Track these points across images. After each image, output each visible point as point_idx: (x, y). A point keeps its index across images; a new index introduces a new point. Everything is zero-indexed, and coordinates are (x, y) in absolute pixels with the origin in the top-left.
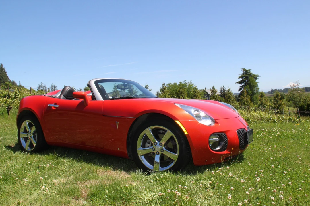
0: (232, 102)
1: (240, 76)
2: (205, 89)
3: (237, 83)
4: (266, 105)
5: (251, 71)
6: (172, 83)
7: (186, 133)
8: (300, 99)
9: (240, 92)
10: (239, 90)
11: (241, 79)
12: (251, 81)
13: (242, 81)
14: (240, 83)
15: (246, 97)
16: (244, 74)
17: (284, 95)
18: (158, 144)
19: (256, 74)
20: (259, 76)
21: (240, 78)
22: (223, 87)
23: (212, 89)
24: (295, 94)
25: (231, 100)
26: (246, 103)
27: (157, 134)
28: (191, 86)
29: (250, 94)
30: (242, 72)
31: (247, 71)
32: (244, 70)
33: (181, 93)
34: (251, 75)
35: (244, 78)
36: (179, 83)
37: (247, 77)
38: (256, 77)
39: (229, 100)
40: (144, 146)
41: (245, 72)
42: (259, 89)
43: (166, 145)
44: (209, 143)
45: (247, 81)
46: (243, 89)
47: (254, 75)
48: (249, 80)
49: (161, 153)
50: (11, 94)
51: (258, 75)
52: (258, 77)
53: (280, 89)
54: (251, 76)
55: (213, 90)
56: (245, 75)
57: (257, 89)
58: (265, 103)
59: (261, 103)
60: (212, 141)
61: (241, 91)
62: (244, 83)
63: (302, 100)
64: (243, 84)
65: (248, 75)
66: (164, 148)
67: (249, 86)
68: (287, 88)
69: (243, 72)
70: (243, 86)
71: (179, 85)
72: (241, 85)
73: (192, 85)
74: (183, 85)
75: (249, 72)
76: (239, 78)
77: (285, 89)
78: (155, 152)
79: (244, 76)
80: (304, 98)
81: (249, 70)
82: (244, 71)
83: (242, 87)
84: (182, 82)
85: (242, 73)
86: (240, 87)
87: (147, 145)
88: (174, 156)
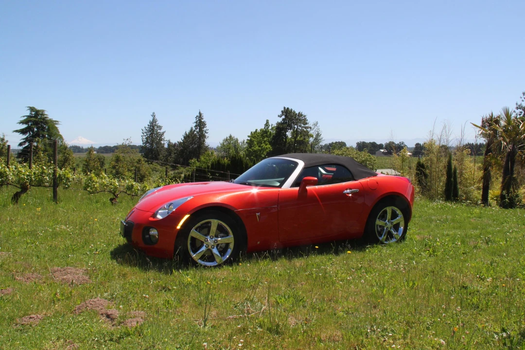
1: (23, 119)
3: (17, 131)
5: (46, 113)
9: (21, 148)
10: (20, 144)
11: (24, 126)
12: (52, 131)
13: (26, 128)
14: (23, 132)
16: (32, 117)
19: (54, 120)
20: (60, 123)
21: (22, 122)
30: (28, 113)
31: (37, 111)
32: (32, 109)
35: (31, 124)
37: (36, 123)
41: (33, 113)
45: (36, 130)
46: (28, 143)
47: (51, 121)
48: (49, 130)
51: (57, 121)
52: (56, 124)
56: (33, 119)
61: (24, 146)
64: (28, 134)
69: (31, 114)
70: (27, 137)
72: (25, 137)
75: (42, 114)
76: (20, 123)
79: (31, 121)
81: (43, 111)
82: (31, 111)
83: (27, 140)
85: (28, 115)
86: (23, 139)
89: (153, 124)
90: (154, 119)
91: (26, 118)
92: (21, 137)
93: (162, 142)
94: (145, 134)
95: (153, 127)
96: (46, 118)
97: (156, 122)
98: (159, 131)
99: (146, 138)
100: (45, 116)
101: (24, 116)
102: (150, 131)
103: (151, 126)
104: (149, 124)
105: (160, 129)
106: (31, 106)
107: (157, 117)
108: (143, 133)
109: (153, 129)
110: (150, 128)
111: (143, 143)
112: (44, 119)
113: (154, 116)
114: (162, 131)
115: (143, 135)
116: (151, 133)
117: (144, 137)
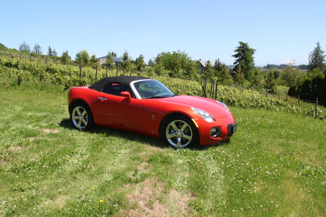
0: (226, 78)
1: (236, 49)
2: (199, 60)
3: (233, 56)
4: (260, 84)
5: (248, 45)
6: (166, 52)
7: (197, 127)
8: (294, 78)
9: (235, 65)
10: (235, 63)
11: (237, 53)
12: (247, 55)
14: (236, 56)
15: (240, 74)
16: (241, 47)
17: (279, 73)
18: (179, 131)
19: (253, 49)
20: (256, 50)
21: (236, 51)
22: (218, 59)
23: (207, 63)
24: (289, 73)
25: (225, 75)
26: (239, 80)
27: (178, 125)
28: (184, 56)
29: (245, 69)
31: (244, 44)
32: (241, 43)
33: (176, 65)
34: (247, 49)
35: (241, 52)
36: (173, 53)
37: (243, 51)
38: (252, 51)
39: (223, 75)
40: (170, 133)
41: (241, 45)
42: (254, 64)
43: (184, 132)
44: (210, 132)
45: (243, 55)
46: (238, 63)
47: (251, 49)
48: (246, 55)
49: (181, 136)
50: (13, 63)
51: (255, 50)
52: (255, 51)
53: (276, 65)
54: (248, 51)
55: (208, 65)
56: (241, 49)
57: (252, 64)
58: (259, 81)
59: (254, 81)
60: (212, 131)
62: (240, 56)
63: (295, 79)
64: (238, 58)
65: (244, 48)
66: (183, 133)
67: (245, 60)
68: (284, 64)
70: (238, 59)
71: (173, 55)
73: (186, 55)
74: (177, 54)
75: (246, 46)
76: (235, 51)
77: (282, 65)
78: (178, 136)
79: (240, 50)
80: (298, 78)
81: (246, 44)
82: (241, 44)
83: (238, 61)
84: (176, 52)
85: (239, 46)
86: (236, 60)
87: (172, 131)
88: (190, 138)
89: (317, 50)
90: (318, 46)
91: (238, 48)
92: (235, 59)
93: (323, 62)
94: (311, 57)
95: (318, 52)
96: (248, 48)
97: (319, 48)
98: (321, 55)
99: (312, 59)
100: (248, 47)
101: (237, 47)
102: (315, 55)
103: (315, 51)
104: (314, 50)
105: (323, 53)
106: (240, 41)
107: (320, 45)
108: (310, 56)
109: (317, 53)
110: (315, 53)
111: (309, 63)
112: (247, 48)
113: (318, 44)
114: (323, 55)
115: (309, 57)
116: (316, 56)
117: (310, 59)
